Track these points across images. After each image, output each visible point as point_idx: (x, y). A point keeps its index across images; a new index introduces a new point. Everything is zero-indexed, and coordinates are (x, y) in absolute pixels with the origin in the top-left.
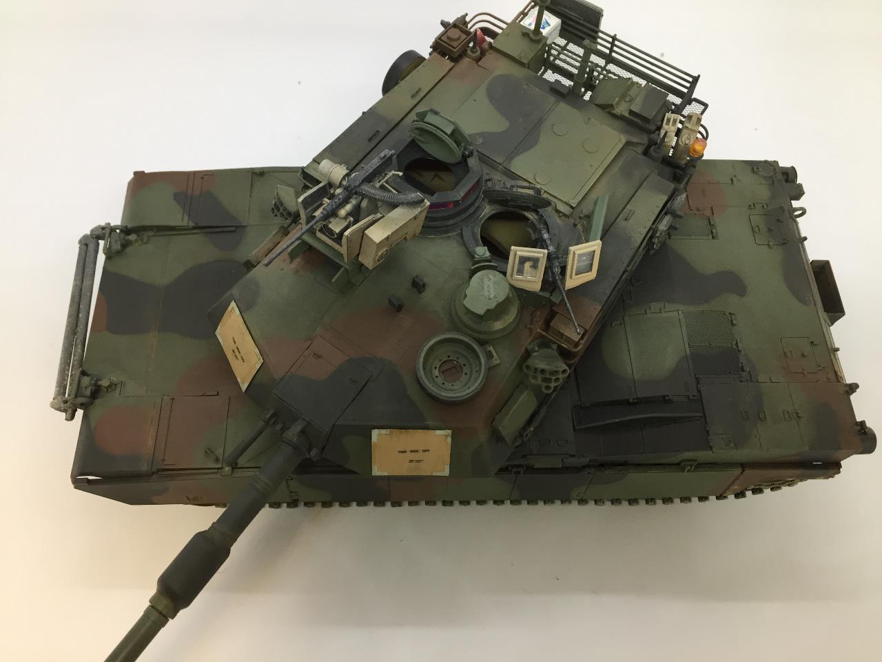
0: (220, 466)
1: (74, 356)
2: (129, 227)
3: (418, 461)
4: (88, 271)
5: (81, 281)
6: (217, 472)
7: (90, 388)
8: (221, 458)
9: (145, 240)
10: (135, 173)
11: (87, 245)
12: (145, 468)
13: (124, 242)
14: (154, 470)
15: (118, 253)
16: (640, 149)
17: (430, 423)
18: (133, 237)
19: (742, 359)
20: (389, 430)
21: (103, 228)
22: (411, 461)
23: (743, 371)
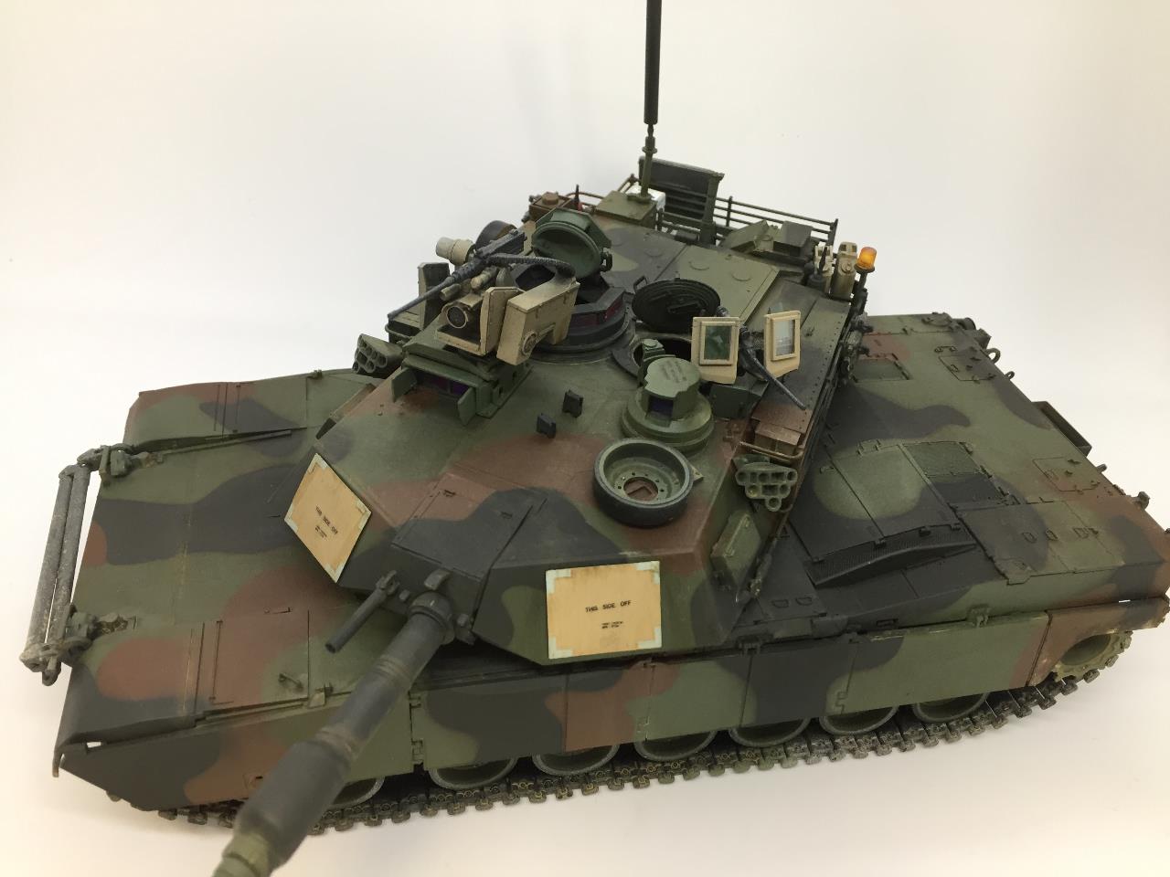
0: (305, 696)
1: (56, 599)
2: (135, 445)
3: (616, 624)
4: (75, 501)
5: (64, 515)
6: (302, 705)
7: (86, 626)
8: (305, 686)
9: (160, 459)
10: (141, 394)
11: (72, 476)
12: (183, 712)
13: (129, 463)
14: (200, 713)
15: (121, 476)
16: (798, 280)
17: (626, 553)
18: (143, 456)
19: (997, 485)
20: (570, 570)
21: (97, 451)
22: (605, 626)
23: (1004, 495)
